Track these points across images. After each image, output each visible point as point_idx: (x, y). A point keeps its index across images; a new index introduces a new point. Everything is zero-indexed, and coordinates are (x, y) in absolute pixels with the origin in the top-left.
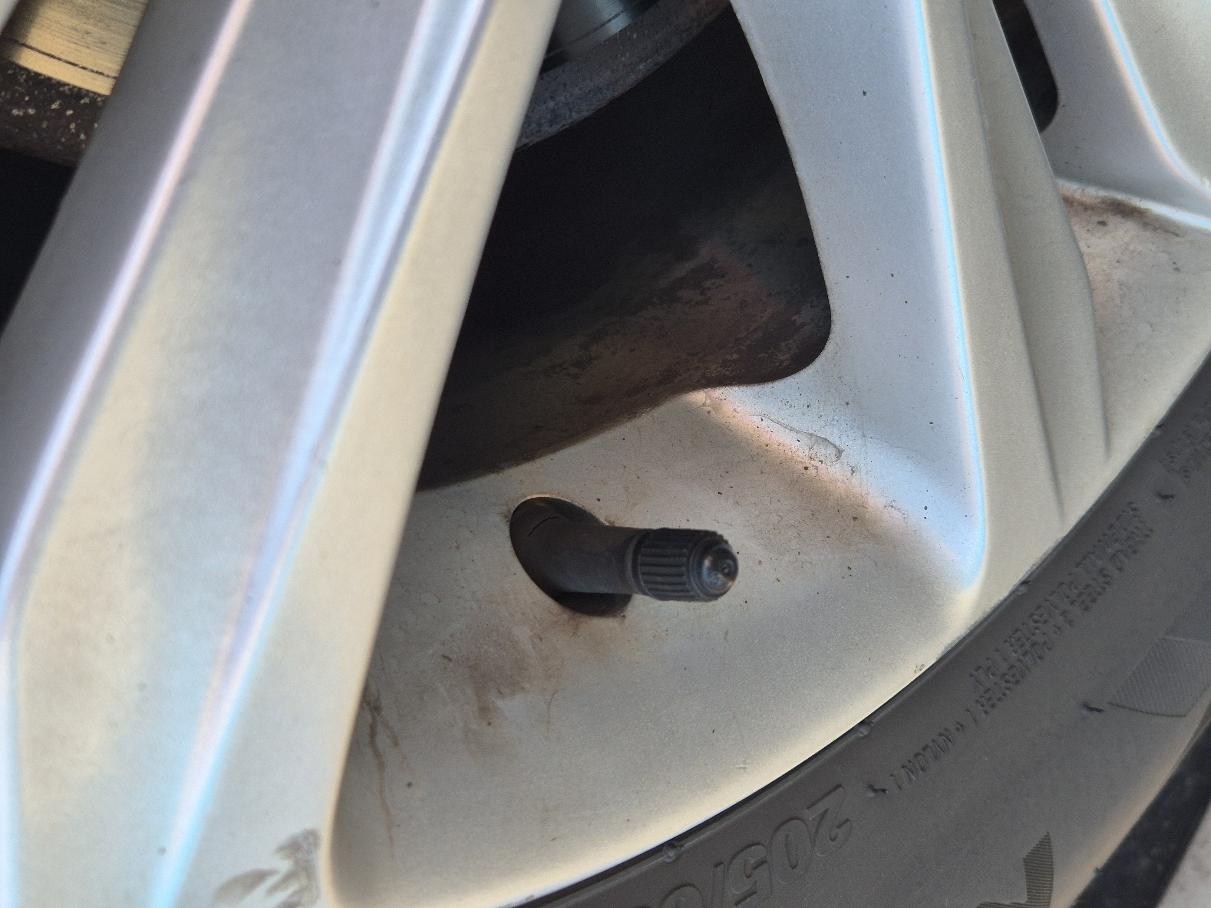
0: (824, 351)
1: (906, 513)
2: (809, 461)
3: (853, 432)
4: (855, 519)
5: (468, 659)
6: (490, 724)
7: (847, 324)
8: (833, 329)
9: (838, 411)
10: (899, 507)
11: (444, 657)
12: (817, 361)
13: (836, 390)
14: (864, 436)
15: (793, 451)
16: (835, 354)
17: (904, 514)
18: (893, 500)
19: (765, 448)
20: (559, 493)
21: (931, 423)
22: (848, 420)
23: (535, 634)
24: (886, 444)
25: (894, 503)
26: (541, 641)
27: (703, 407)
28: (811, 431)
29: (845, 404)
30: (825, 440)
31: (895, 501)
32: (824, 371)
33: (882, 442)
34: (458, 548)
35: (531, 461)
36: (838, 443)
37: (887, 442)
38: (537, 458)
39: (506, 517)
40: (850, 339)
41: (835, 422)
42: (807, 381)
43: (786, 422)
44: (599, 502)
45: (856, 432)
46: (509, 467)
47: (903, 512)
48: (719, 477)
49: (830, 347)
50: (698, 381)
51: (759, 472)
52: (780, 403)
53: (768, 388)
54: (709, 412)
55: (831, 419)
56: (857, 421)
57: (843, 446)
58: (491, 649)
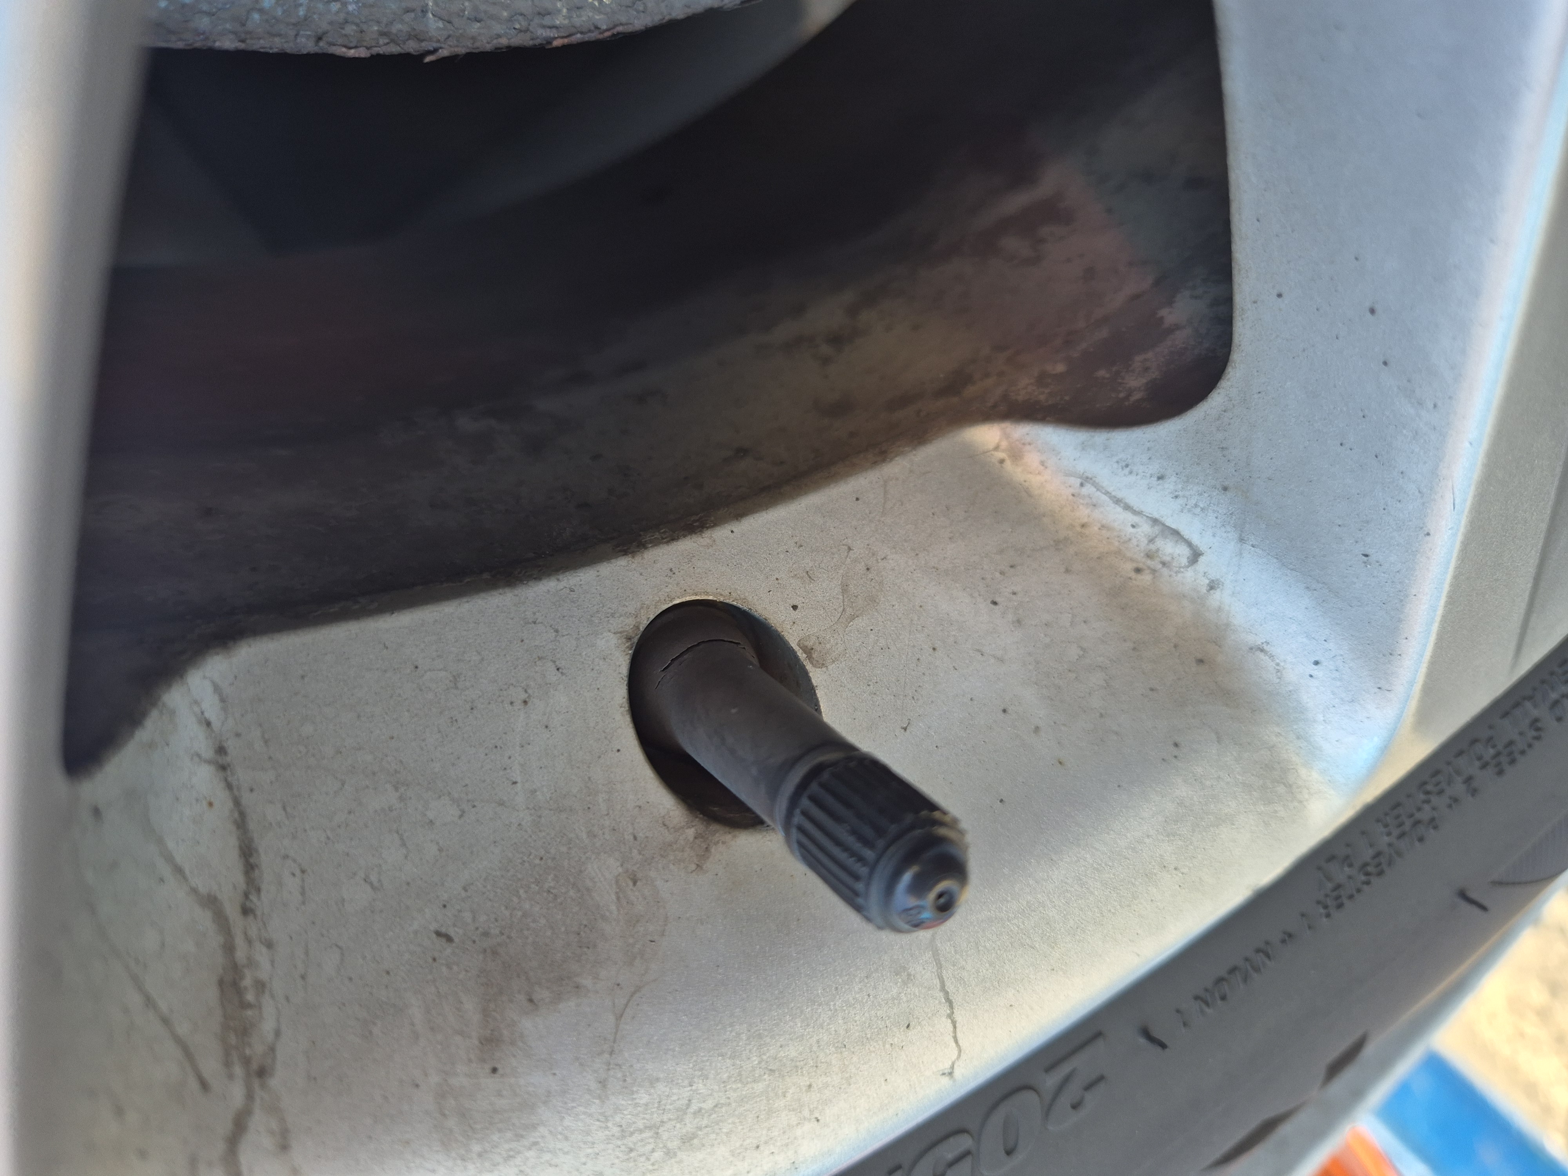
0: (1204, 403)
1: (1282, 664)
2: (1144, 560)
3: (1224, 531)
4: (1200, 661)
5: (486, 934)
6: (494, 1070)
7: (1258, 371)
8: (1229, 373)
9: (1206, 495)
10: (1274, 654)
11: (438, 934)
12: (1188, 415)
13: (1210, 465)
14: (1241, 540)
15: (1122, 541)
16: (1223, 413)
17: (1278, 664)
18: (1266, 642)
19: (1079, 529)
20: (730, 593)
21: (1366, 556)
22: (1220, 512)
23: (627, 871)
24: (1275, 560)
25: (1267, 646)
26: (635, 883)
27: (993, 452)
28: (1156, 515)
29: (1220, 489)
30: (1176, 533)
31: (1268, 643)
32: (1197, 433)
33: (1270, 557)
34: (525, 702)
35: (696, 533)
36: (1196, 540)
37: (1277, 558)
38: (708, 528)
39: (629, 639)
40: (1256, 396)
41: (1198, 510)
42: (1165, 441)
43: (1120, 495)
44: (794, 611)
45: (1229, 532)
46: (656, 543)
47: (1278, 661)
48: (997, 575)
49: (1216, 400)
50: (995, 406)
51: (1062, 570)
52: (1115, 466)
53: (1100, 437)
54: (1002, 461)
55: (1193, 505)
56: (1234, 517)
57: (1203, 548)
58: (537, 908)
